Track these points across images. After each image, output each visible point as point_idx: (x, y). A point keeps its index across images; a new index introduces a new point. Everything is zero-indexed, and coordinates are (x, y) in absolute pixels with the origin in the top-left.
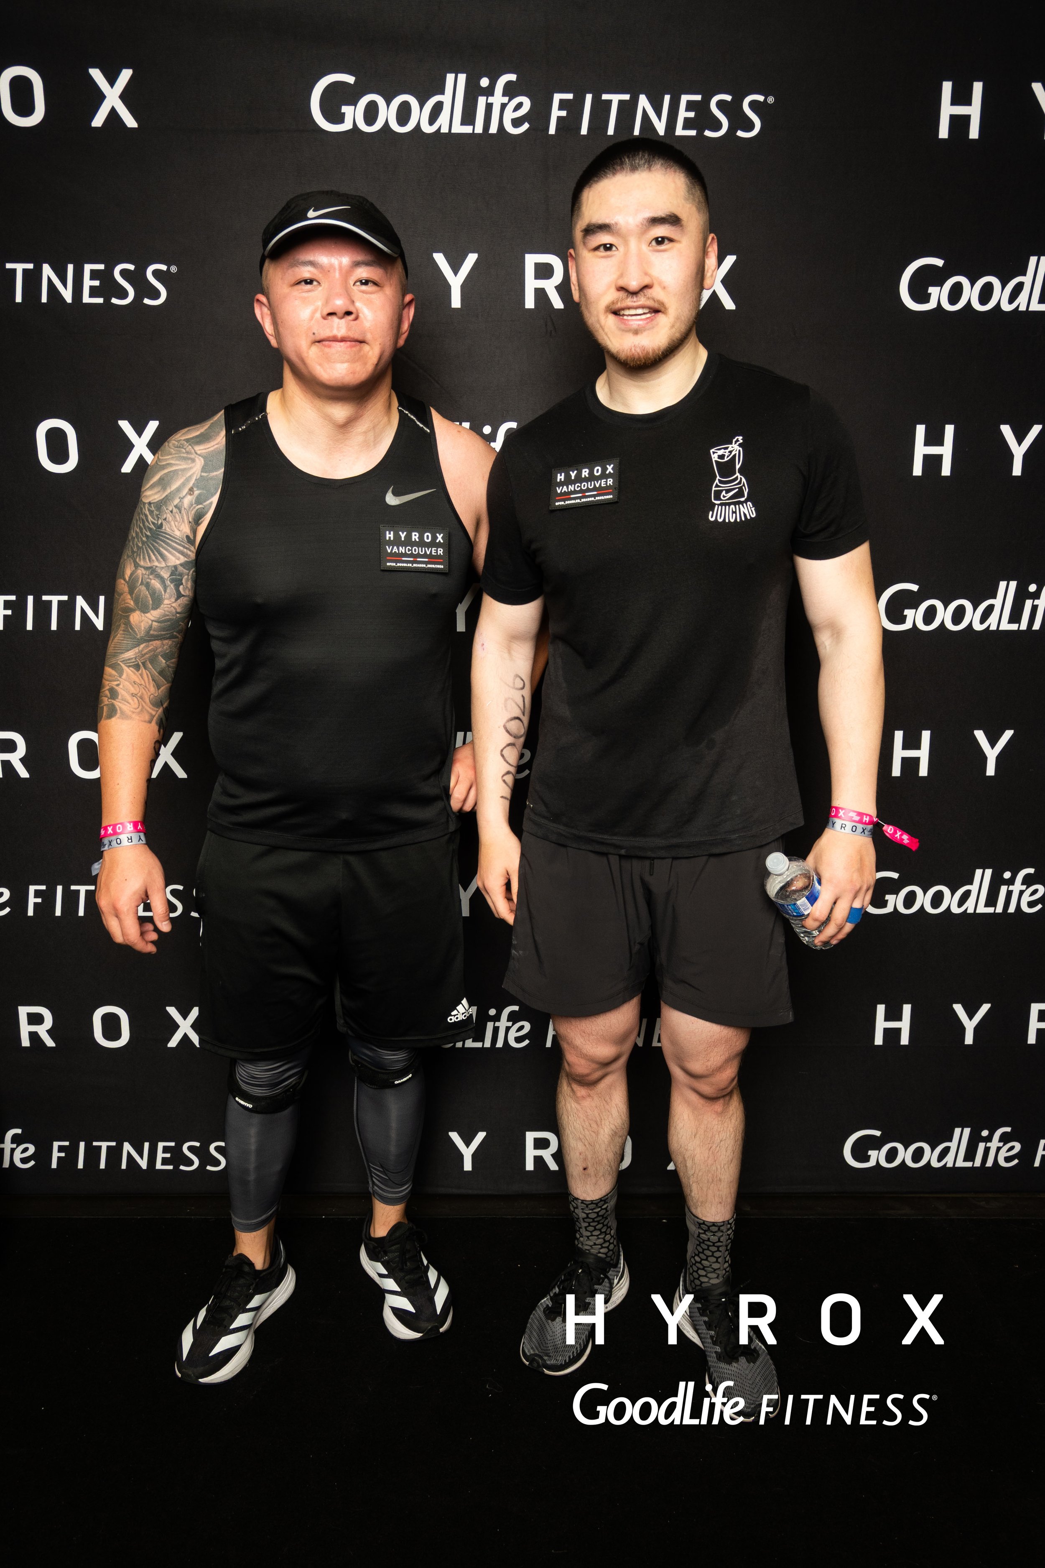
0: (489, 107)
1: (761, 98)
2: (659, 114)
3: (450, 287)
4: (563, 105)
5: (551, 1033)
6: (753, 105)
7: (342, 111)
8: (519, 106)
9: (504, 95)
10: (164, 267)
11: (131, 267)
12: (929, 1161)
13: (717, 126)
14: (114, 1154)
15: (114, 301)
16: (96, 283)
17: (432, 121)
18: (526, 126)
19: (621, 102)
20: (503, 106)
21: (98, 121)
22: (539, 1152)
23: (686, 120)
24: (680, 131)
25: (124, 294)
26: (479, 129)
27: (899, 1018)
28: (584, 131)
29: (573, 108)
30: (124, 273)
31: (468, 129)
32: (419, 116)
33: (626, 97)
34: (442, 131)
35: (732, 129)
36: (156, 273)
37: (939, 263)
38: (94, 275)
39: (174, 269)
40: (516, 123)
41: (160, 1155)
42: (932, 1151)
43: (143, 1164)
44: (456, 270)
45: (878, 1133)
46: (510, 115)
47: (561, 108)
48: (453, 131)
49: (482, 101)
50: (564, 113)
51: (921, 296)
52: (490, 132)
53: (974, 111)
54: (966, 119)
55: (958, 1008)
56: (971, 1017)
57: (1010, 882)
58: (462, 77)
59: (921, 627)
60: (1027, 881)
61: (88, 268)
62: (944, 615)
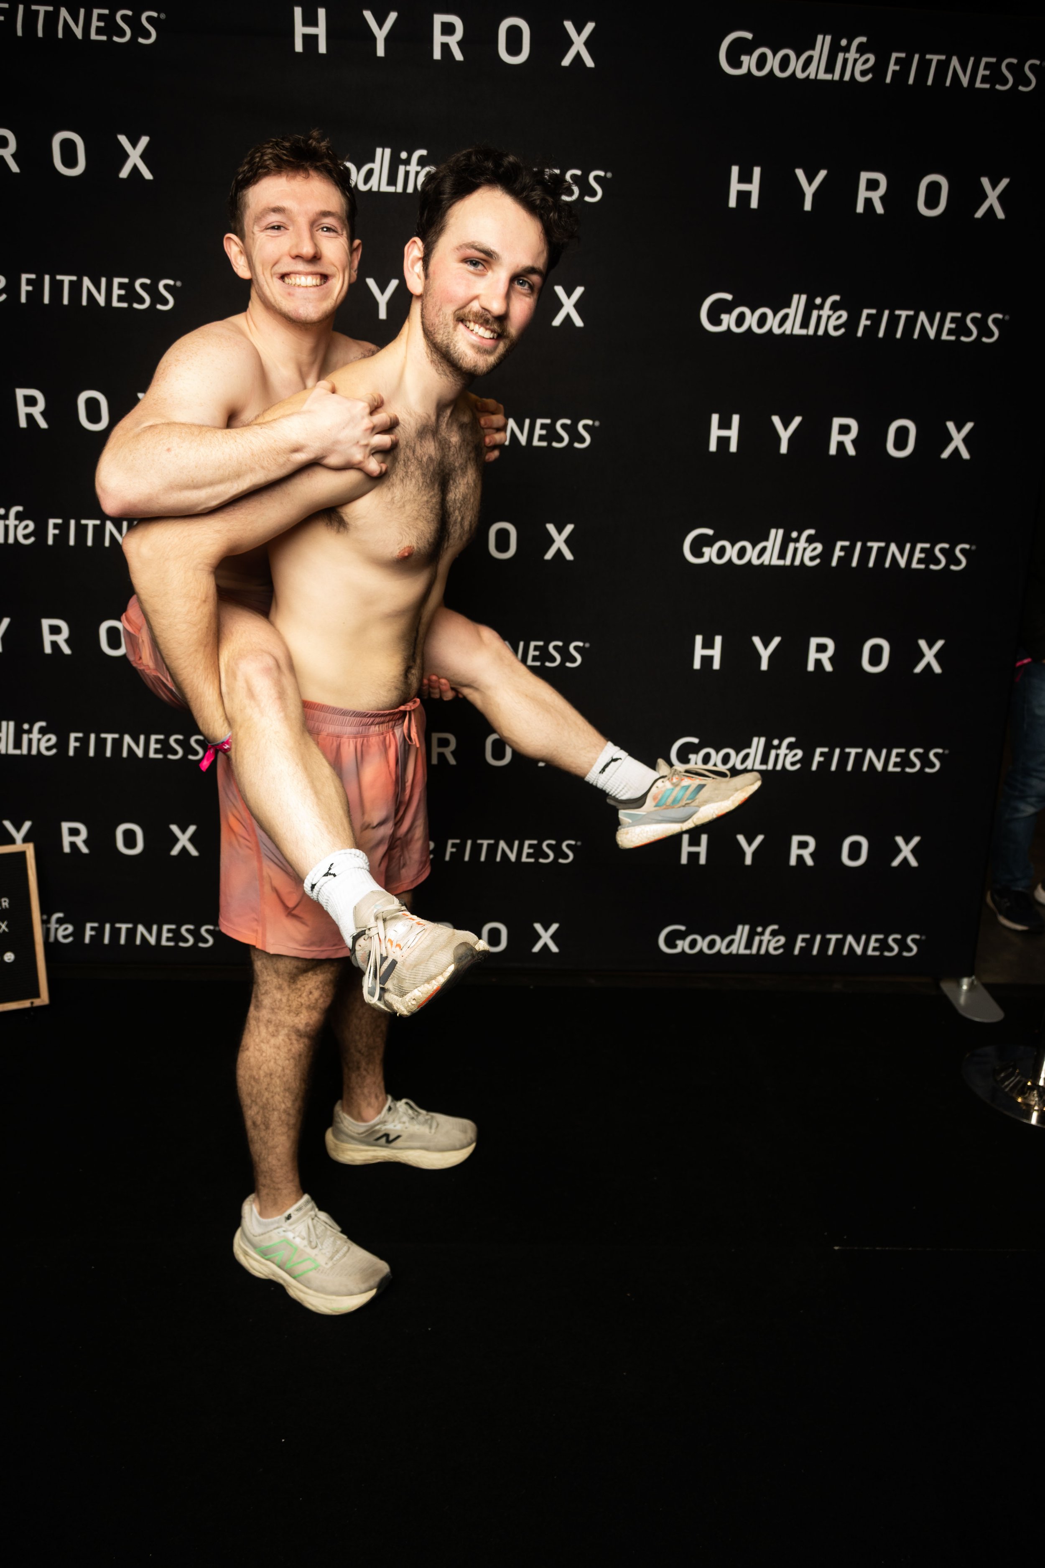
0: (407, 173)
1: (602, 173)
3: (379, 305)
5: (450, 850)
6: (597, 178)
9: (417, 165)
10: (171, 282)
11: (148, 281)
12: (720, 949)
13: (571, 193)
14: (131, 933)
15: (135, 306)
16: (123, 292)
17: (366, 181)
21: (124, 174)
25: (142, 301)
26: (400, 189)
27: (699, 844)
31: (391, 189)
32: (357, 178)
34: (373, 190)
35: (582, 195)
36: (166, 287)
37: (729, 297)
38: (121, 286)
39: (179, 284)
41: (165, 935)
42: (722, 942)
43: (152, 940)
44: (383, 291)
45: (683, 928)
46: (421, 180)
48: (381, 190)
49: (402, 169)
51: (715, 319)
52: (407, 192)
53: (754, 188)
54: (748, 194)
55: (741, 838)
56: (750, 845)
57: (778, 747)
58: (388, 151)
59: (716, 561)
60: (791, 747)
61: (116, 281)
62: (732, 553)
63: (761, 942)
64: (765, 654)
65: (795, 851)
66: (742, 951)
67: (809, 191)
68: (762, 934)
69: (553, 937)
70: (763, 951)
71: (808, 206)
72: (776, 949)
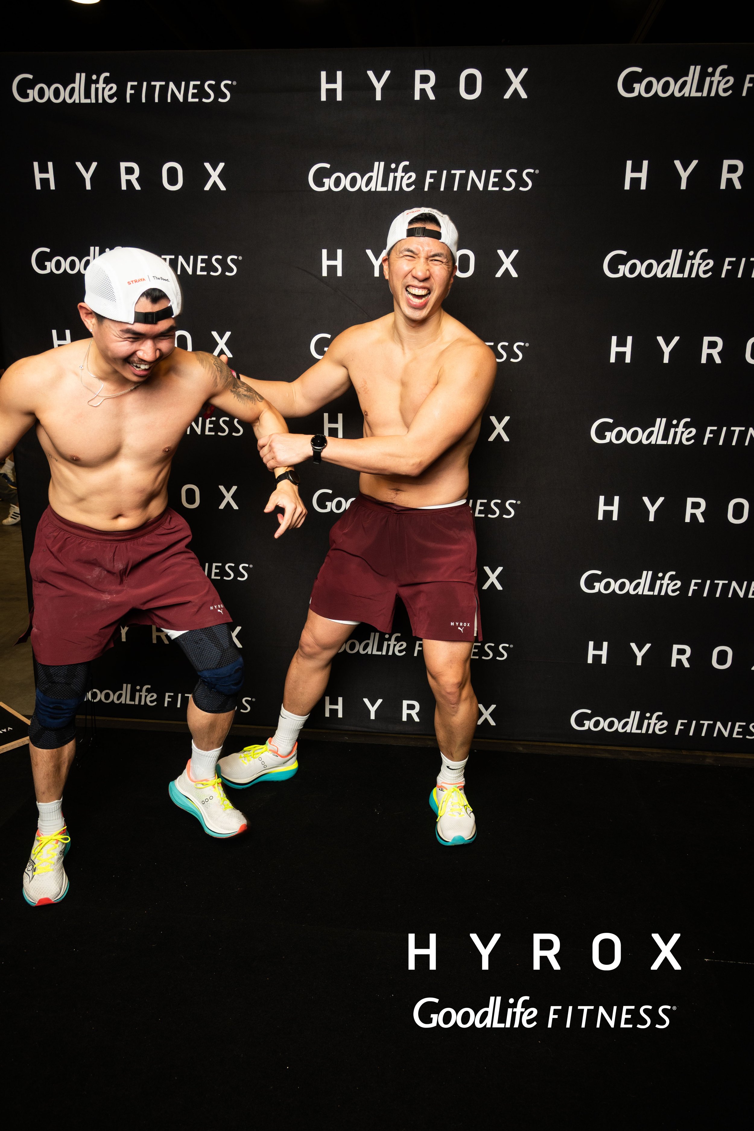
0: (395, 178)
1: (532, 171)
2: (480, 181)
3: (374, 266)
4: (432, 176)
5: (417, 648)
6: (528, 174)
7: (324, 181)
8: (410, 177)
9: (403, 172)
10: (236, 257)
11: (220, 257)
12: (617, 728)
13: (509, 185)
15: (212, 273)
16: (204, 265)
17: (367, 184)
18: (413, 187)
19: (461, 174)
20: (402, 177)
21: (207, 188)
22: (410, 712)
23: (494, 182)
24: (490, 188)
25: (216, 270)
26: (390, 189)
27: (601, 649)
28: (442, 189)
29: (437, 178)
30: (217, 260)
31: (384, 189)
32: (361, 183)
33: (464, 172)
34: (372, 190)
35: (517, 187)
36: (232, 260)
37: (624, 253)
38: (203, 261)
39: (240, 258)
40: (408, 185)
42: (619, 723)
45: (589, 711)
46: (405, 182)
47: (430, 178)
48: (377, 190)
49: (392, 175)
50: (432, 180)
51: (613, 268)
52: (395, 190)
53: (643, 175)
54: (639, 180)
55: (633, 645)
56: (640, 650)
57: (662, 578)
58: (382, 164)
59: (615, 441)
60: (672, 578)
61: (200, 258)
62: (627, 436)
63: (649, 724)
64: (652, 510)
65: (675, 657)
66: (634, 731)
67: (684, 175)
68: (650, 718)
69: (490, 714)
70: (650, 732)
71: (683, 186)
72: (661, 730)
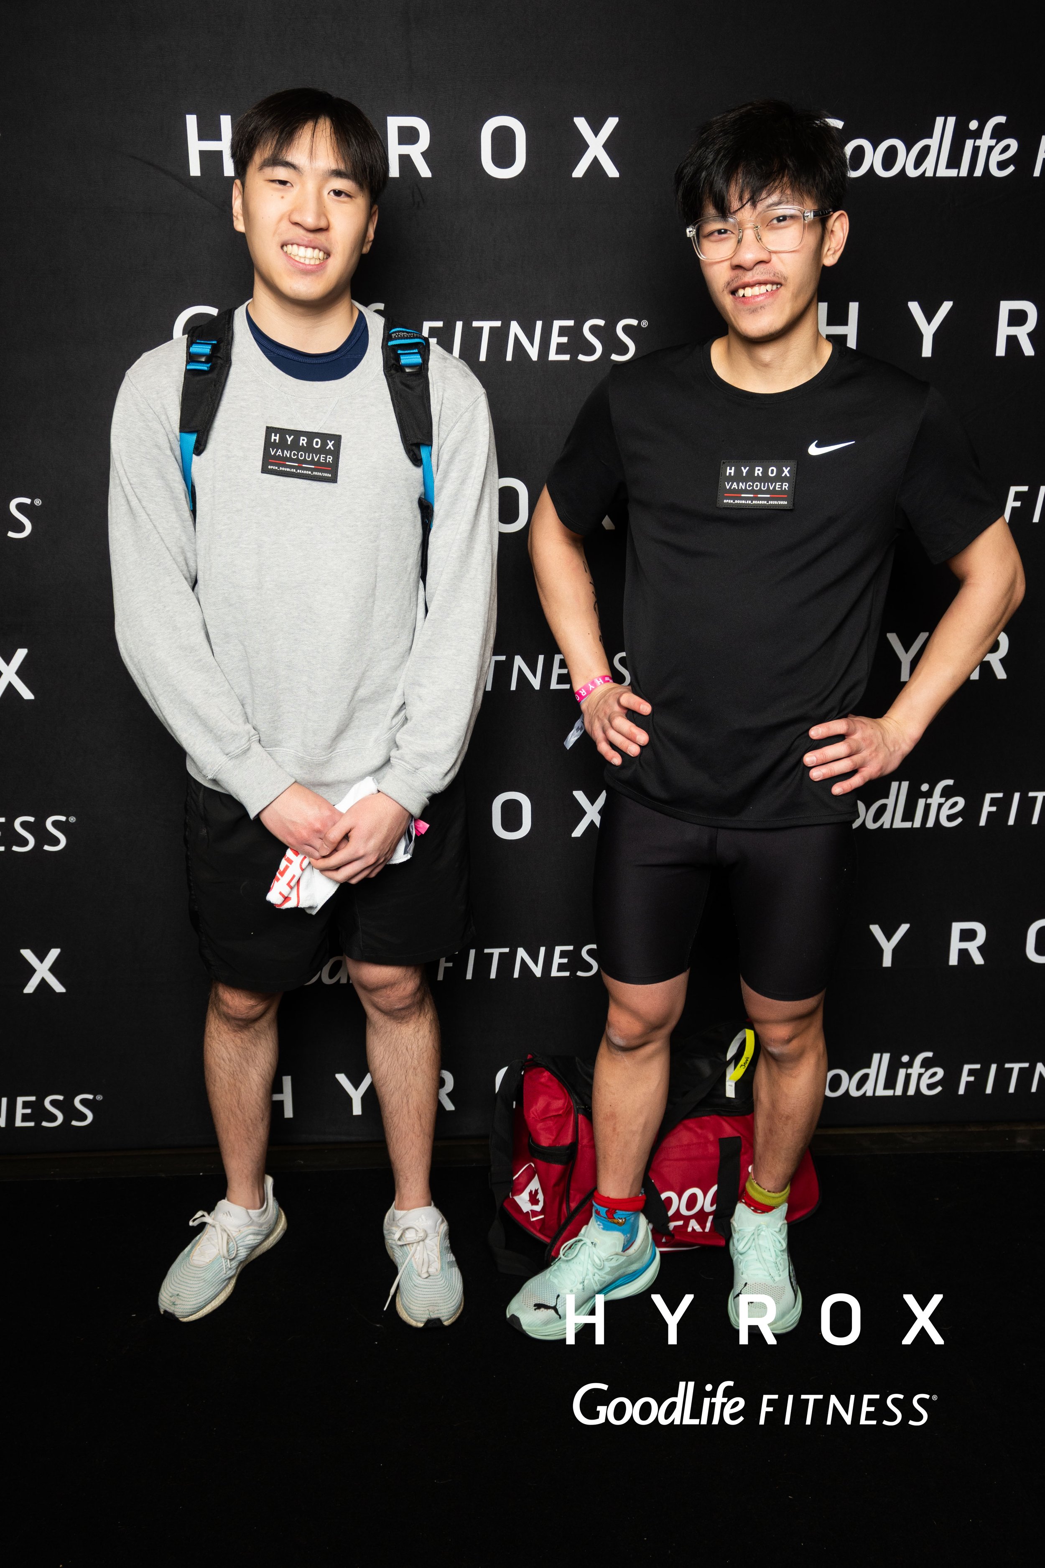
37: (839, 124)
42: (850, 1078)
55: (876, 930)
56: (889, 938)
57: (929, 794)
60: (946, 793)
63: (908, 1077)
64: (906, 658)
65: (956, 945)
66: (881, 1092)
68: (909, 1065)
70: (911, 1091)
72: (930, 1087)
